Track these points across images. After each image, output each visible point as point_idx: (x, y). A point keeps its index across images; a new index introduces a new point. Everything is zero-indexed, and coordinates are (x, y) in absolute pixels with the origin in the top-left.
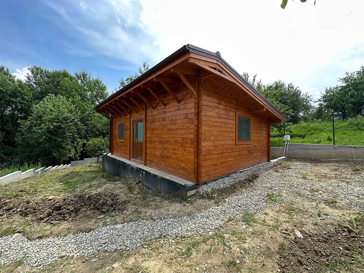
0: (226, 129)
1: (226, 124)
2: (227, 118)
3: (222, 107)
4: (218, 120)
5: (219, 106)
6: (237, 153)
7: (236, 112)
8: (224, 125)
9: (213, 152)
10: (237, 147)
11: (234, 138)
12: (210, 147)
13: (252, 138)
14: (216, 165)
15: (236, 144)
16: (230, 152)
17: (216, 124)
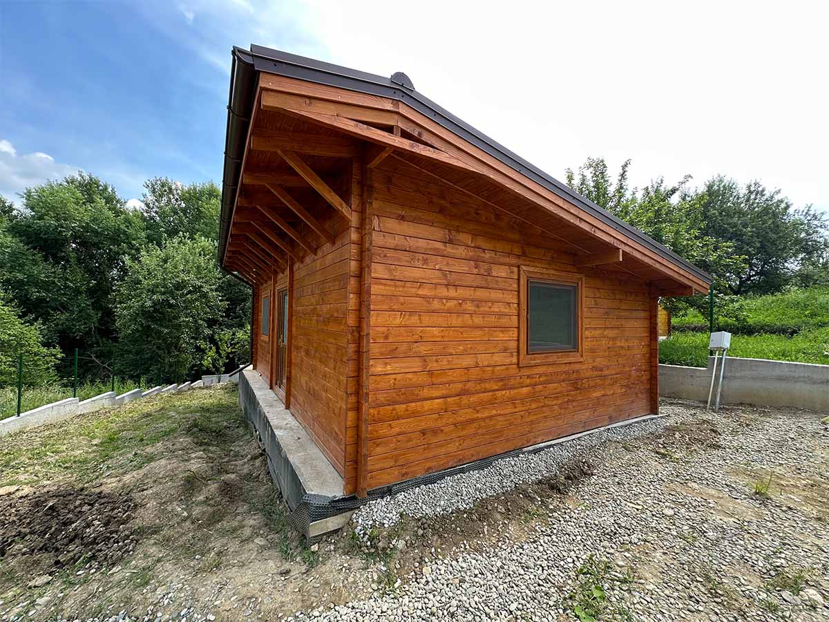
0: (478, 320)
1: (478, 302)
2: (484, 284)
3: (460, 251)
4: (443, 292)
5: (449, 249)
6: (525, 390)
7: (518, 267)
8: (469, 307)
9: (426, 392)
10: (526, 372)
11: (513, 345)
12: (409, 376)
13: (586, 345)
14: (435, 432)
15: (518, 364)
16: (498, 390)
17: (436, 305)
